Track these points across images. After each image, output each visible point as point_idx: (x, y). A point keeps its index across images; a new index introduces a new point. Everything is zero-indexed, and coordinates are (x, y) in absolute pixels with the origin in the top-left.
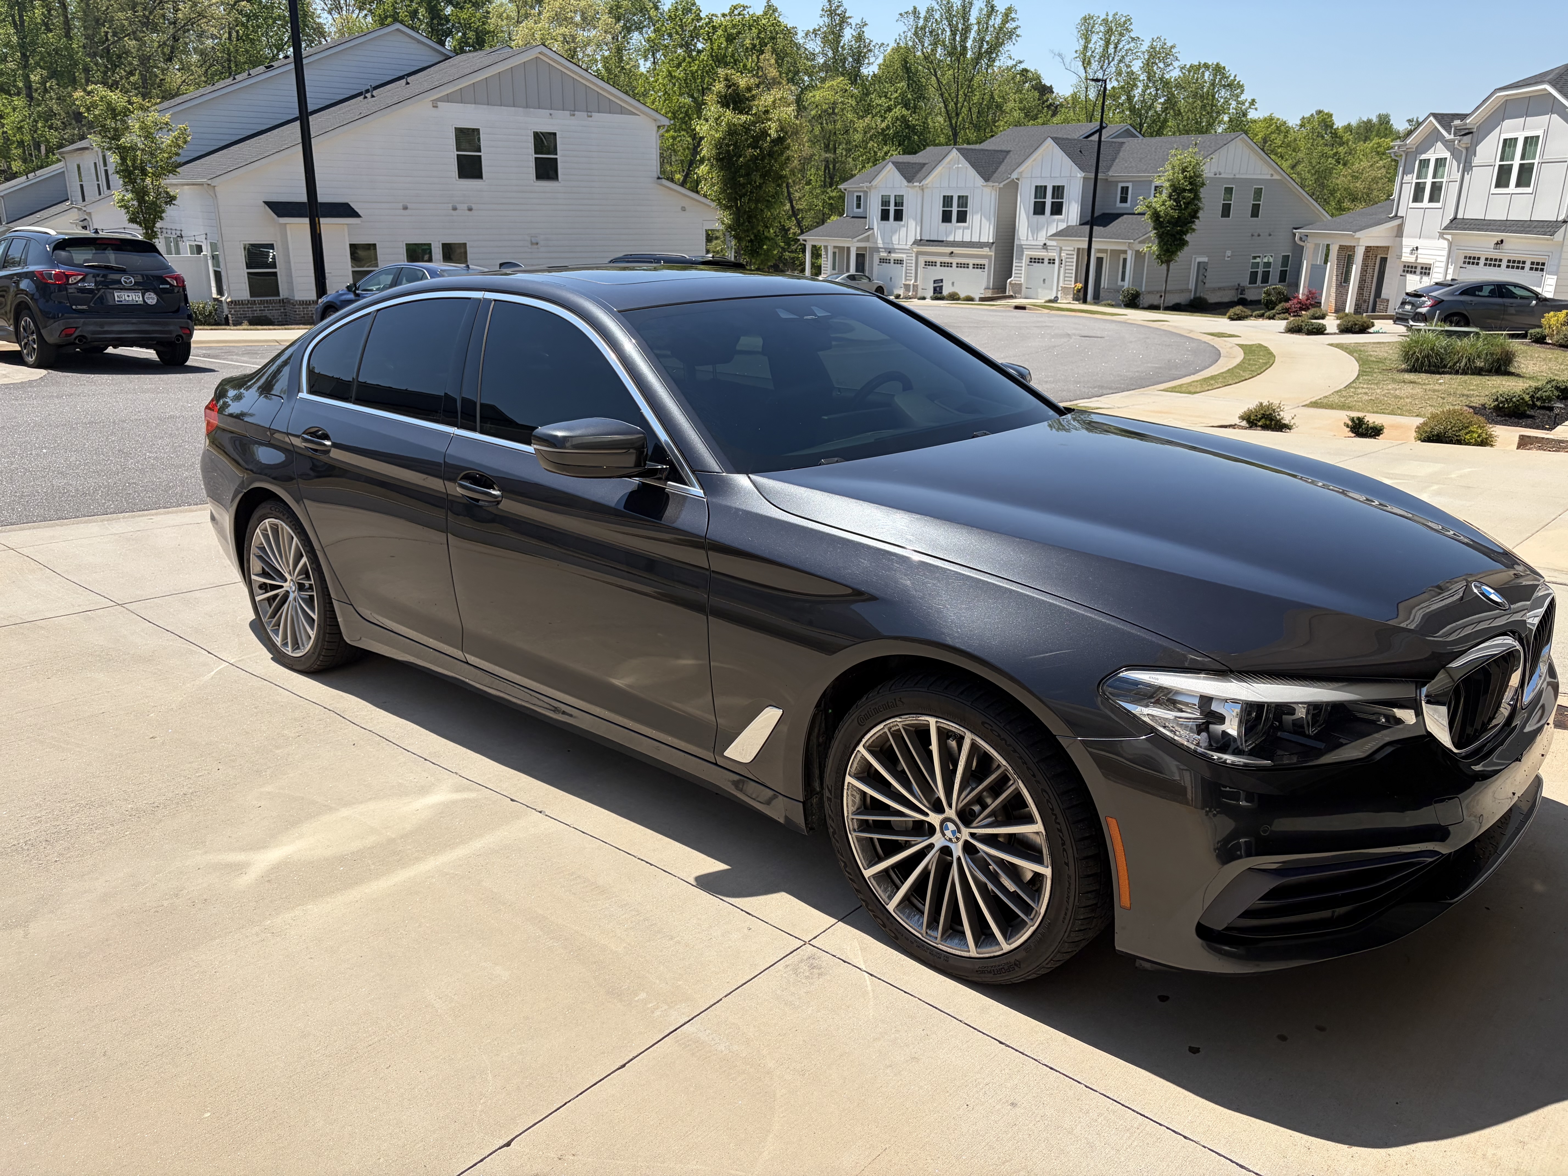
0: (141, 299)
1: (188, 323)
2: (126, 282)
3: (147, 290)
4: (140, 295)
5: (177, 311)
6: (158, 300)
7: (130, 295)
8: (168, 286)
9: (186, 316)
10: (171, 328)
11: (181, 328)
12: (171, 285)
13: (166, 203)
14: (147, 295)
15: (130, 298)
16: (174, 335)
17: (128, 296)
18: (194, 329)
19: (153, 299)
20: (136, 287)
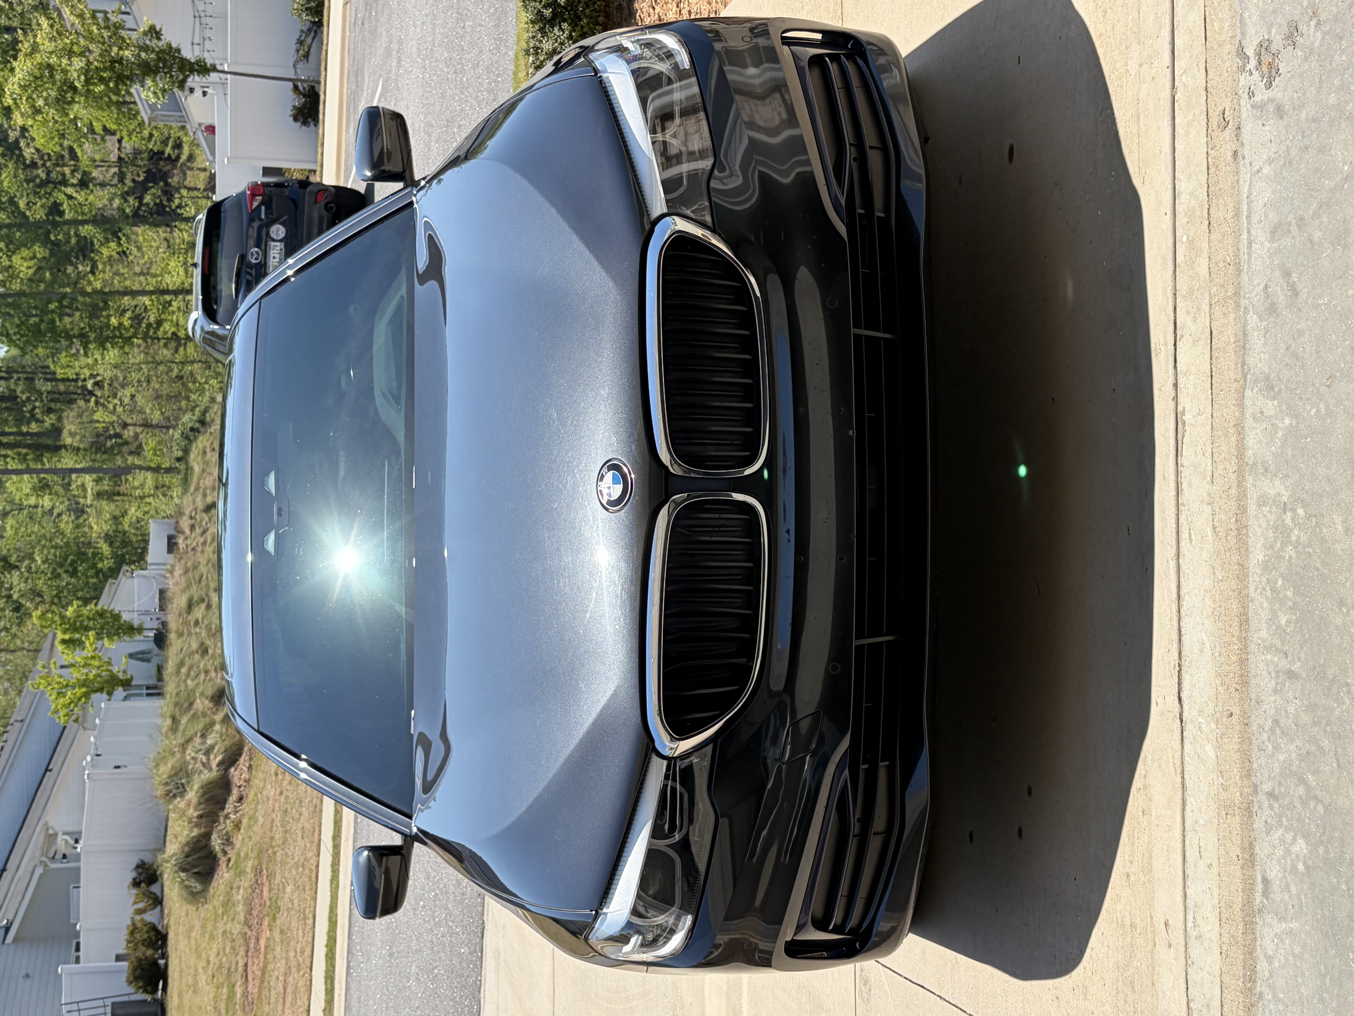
0: (278, 244)
1: (311, 192)
2: (256, 259)
3: (268, 234)
4: (273, 244)
5: (295, 202)
6: (281, 224)
7: (272, 256)
8: (263, 208)
9: (301, 191)
10: (315, 215)
11: (316, 202)
12: (262, 203)
13: (159, 39)
14: (273, 235)
15: (277, 256)
16: (325, 213)
17: (274, 258)
18: (320, 184)
19: (278, 230)
20: (263, 247)
